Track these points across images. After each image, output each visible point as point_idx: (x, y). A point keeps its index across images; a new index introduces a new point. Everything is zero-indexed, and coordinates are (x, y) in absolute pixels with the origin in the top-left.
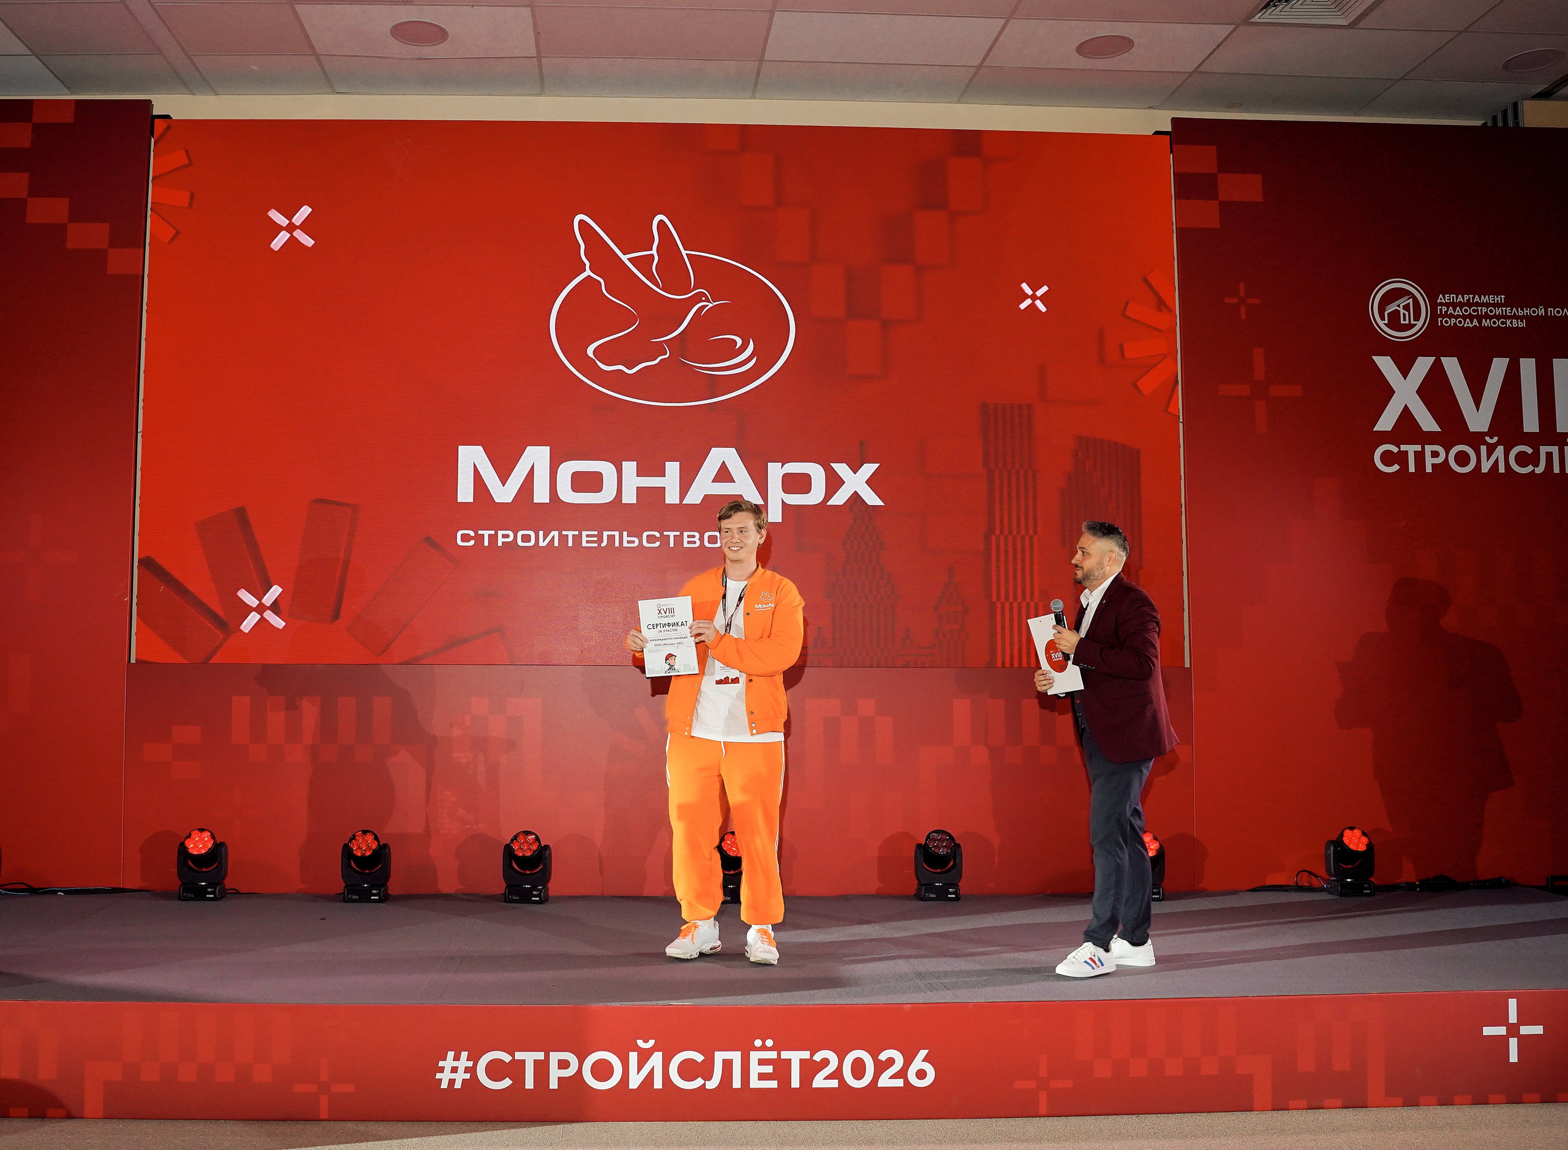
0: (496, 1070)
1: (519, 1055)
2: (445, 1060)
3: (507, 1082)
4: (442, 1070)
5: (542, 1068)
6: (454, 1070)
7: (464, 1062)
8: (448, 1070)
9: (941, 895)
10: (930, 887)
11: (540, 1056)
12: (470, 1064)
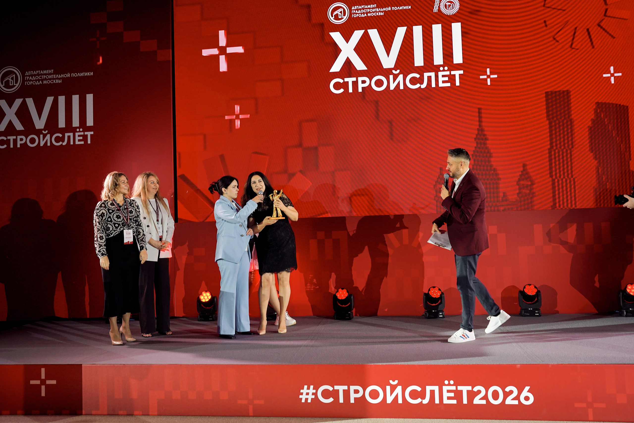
0: (326, 394)
1: (336, 387)
2: (303, 389)
3: (331, 400)
4: (302, 394)
5: (347, 393)
6: (307, 394)
7: (312, 391)
8: (304, 394)
9: (532, 314)
10: (526, 310)
11: (346, 387)
12: (314, 391)
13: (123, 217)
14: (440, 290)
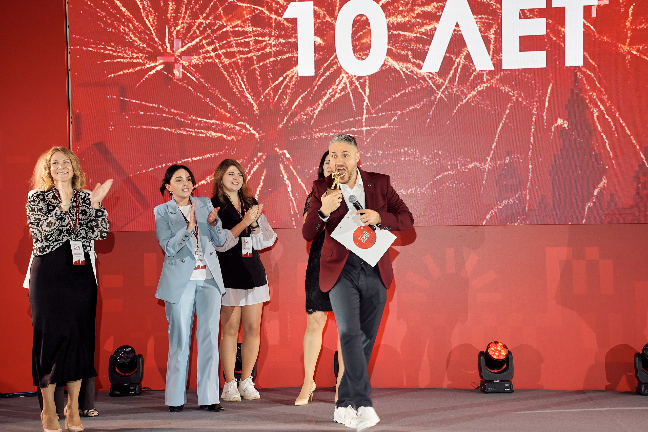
13: (69, 220)
14: (505, 347)
